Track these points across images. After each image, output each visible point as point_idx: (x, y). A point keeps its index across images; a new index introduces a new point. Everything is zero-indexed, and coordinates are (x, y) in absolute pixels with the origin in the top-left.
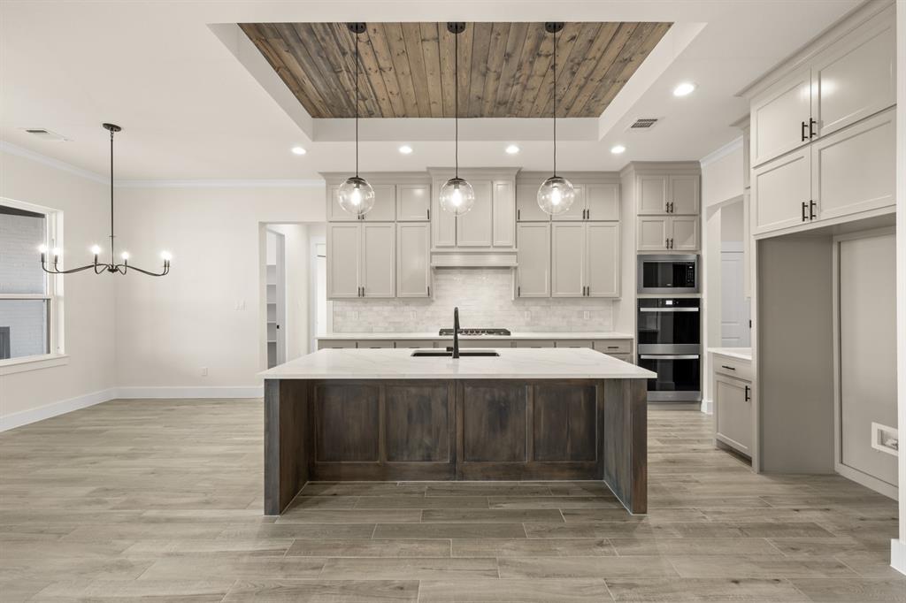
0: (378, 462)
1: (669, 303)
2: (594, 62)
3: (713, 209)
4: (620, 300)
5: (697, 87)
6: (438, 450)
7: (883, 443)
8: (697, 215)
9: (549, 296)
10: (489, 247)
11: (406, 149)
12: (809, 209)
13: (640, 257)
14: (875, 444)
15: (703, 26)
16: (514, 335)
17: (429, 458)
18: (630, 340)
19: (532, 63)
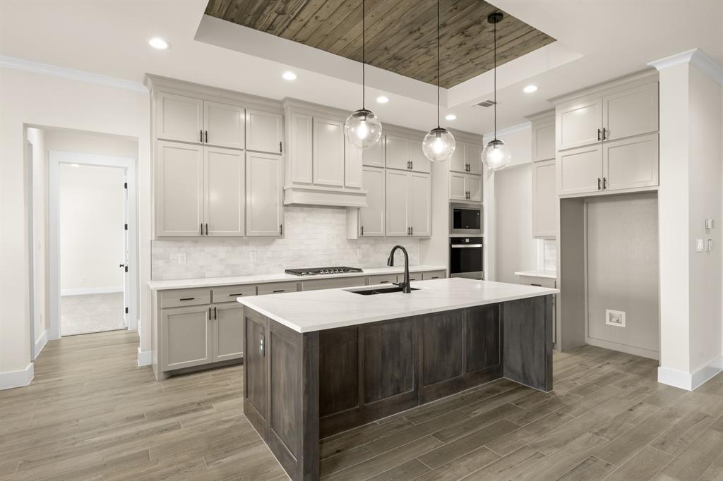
0: (357, 407)
1: (467, 241)
2: (488, 50)
3: (490, 172)
4: (429, 239)
5: (539, 88)
6: (405, 381)
7: (611, 321)
8: (480, 175)
9: (384, 235)
10: (341, 187)
11: (289, 76)
12: (602, 183)
13: (452, 204)
14: (608, 322)
15: (580, 56)
16: (366, 272)
17: (398, 391)
18: (445, 270)
19: (452, 36)
